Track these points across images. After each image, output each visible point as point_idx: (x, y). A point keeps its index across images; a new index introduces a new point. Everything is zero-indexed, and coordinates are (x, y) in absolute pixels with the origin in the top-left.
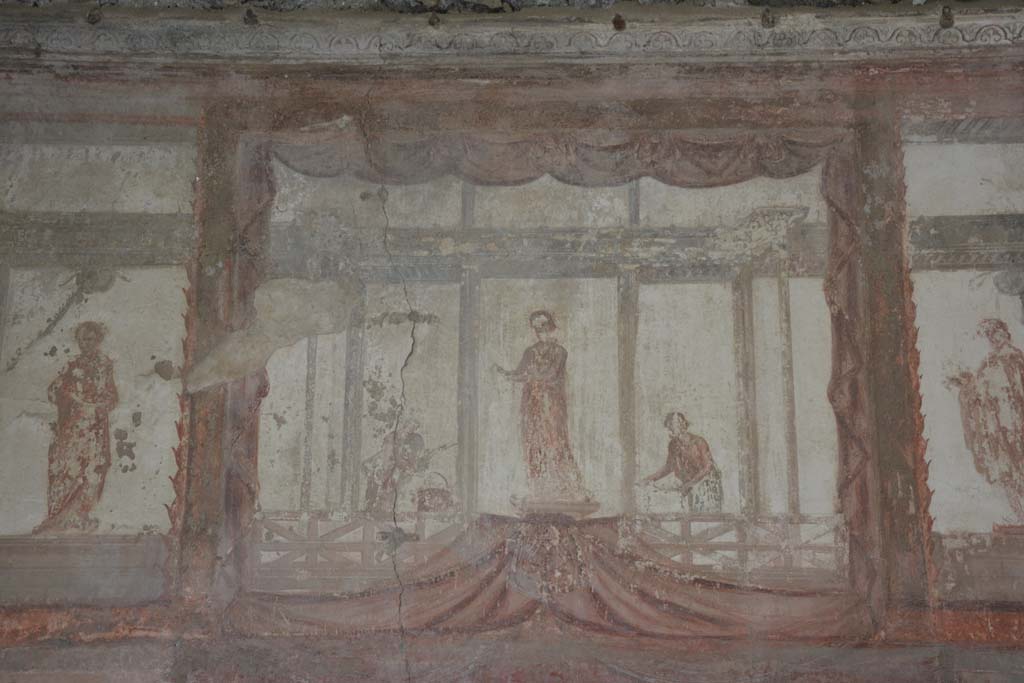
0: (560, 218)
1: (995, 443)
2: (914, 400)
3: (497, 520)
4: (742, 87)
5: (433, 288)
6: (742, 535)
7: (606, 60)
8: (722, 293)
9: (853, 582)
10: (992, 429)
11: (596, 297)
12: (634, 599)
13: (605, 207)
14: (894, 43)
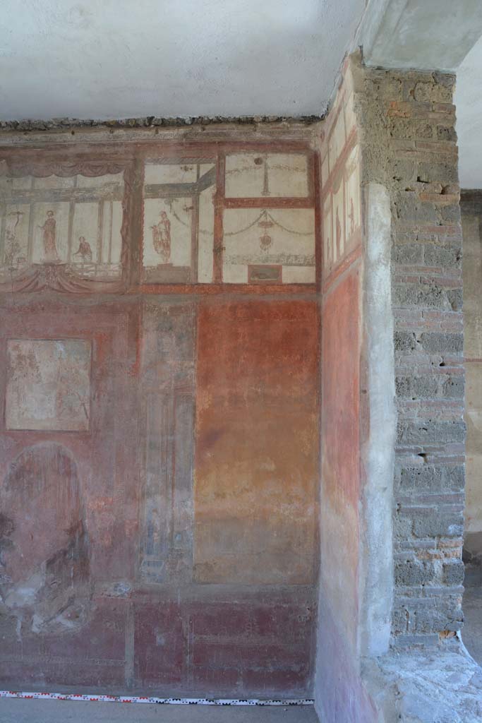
0: (56, 186)
1: (160, 243)
2: (141, 232)
3: (37, 265)
4: (105, 150)
5: (23, 205)
6: (96, 268)
7: (70, 143)
8: (96, 205)
9: (122, 279)
10: (160, 240)
11: (65, 206)
12: (68, 284)
13: (68, 183)
14: (144, 138)
